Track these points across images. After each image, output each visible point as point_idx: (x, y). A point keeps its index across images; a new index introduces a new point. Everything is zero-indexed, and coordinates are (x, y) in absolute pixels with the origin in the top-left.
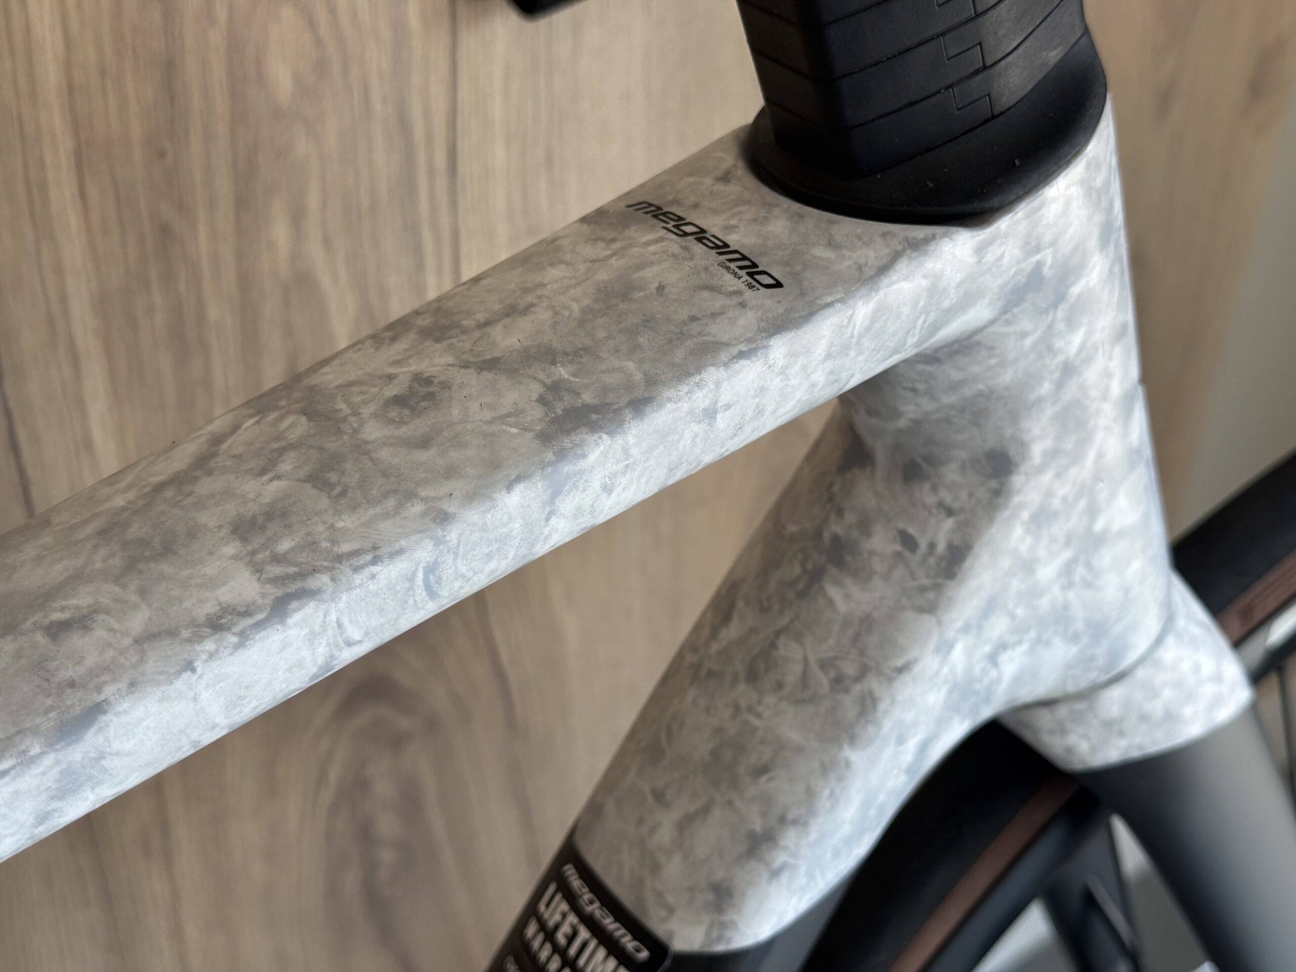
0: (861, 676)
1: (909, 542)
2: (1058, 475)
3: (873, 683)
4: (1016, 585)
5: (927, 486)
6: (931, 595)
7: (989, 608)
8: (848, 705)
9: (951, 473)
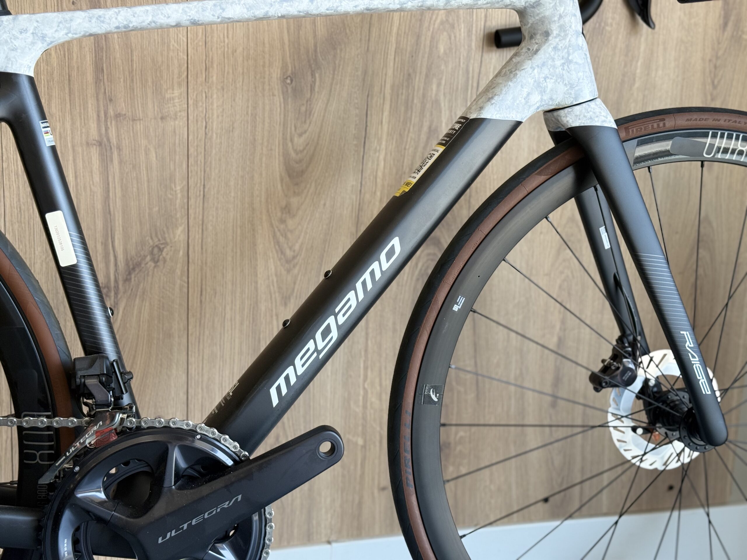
0: (516, 70)
1: (529, 49)
2: (560, 41)
3: (517, 72)
4: (550, 62)
5: (534, 39)
6: (531, 57)
7: (544, 64)
8: (512, 75)
9: (538, 36)
